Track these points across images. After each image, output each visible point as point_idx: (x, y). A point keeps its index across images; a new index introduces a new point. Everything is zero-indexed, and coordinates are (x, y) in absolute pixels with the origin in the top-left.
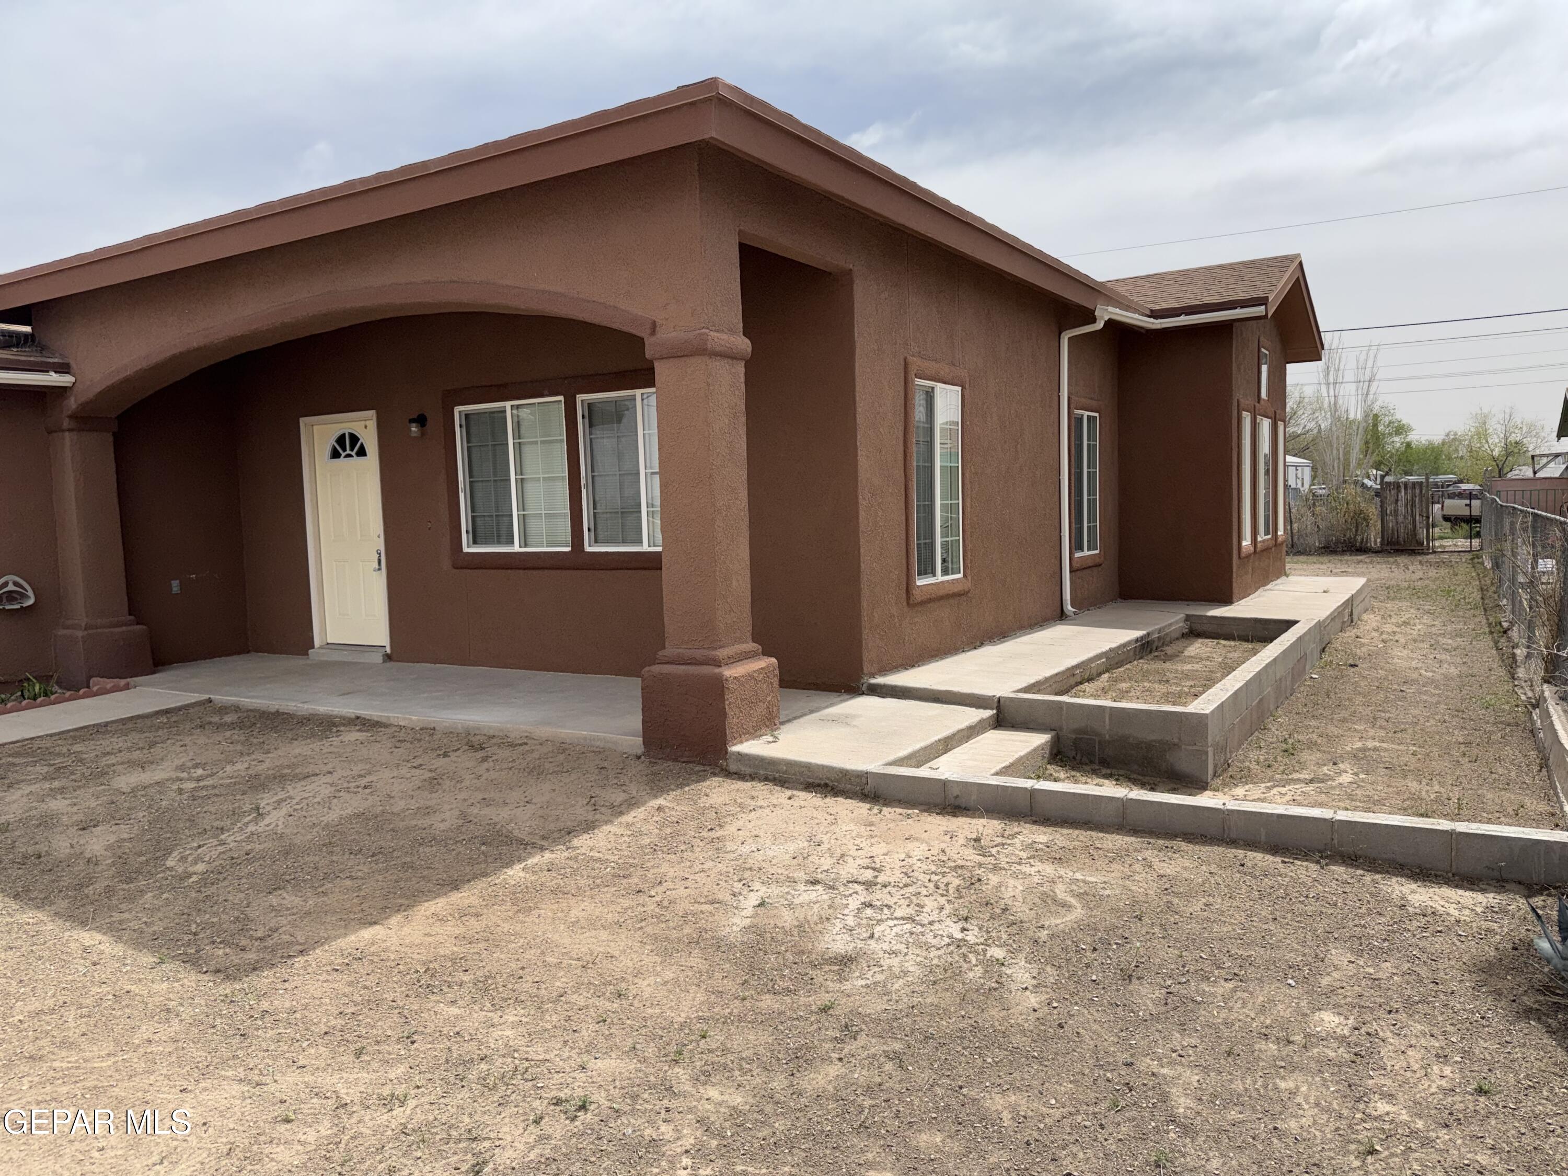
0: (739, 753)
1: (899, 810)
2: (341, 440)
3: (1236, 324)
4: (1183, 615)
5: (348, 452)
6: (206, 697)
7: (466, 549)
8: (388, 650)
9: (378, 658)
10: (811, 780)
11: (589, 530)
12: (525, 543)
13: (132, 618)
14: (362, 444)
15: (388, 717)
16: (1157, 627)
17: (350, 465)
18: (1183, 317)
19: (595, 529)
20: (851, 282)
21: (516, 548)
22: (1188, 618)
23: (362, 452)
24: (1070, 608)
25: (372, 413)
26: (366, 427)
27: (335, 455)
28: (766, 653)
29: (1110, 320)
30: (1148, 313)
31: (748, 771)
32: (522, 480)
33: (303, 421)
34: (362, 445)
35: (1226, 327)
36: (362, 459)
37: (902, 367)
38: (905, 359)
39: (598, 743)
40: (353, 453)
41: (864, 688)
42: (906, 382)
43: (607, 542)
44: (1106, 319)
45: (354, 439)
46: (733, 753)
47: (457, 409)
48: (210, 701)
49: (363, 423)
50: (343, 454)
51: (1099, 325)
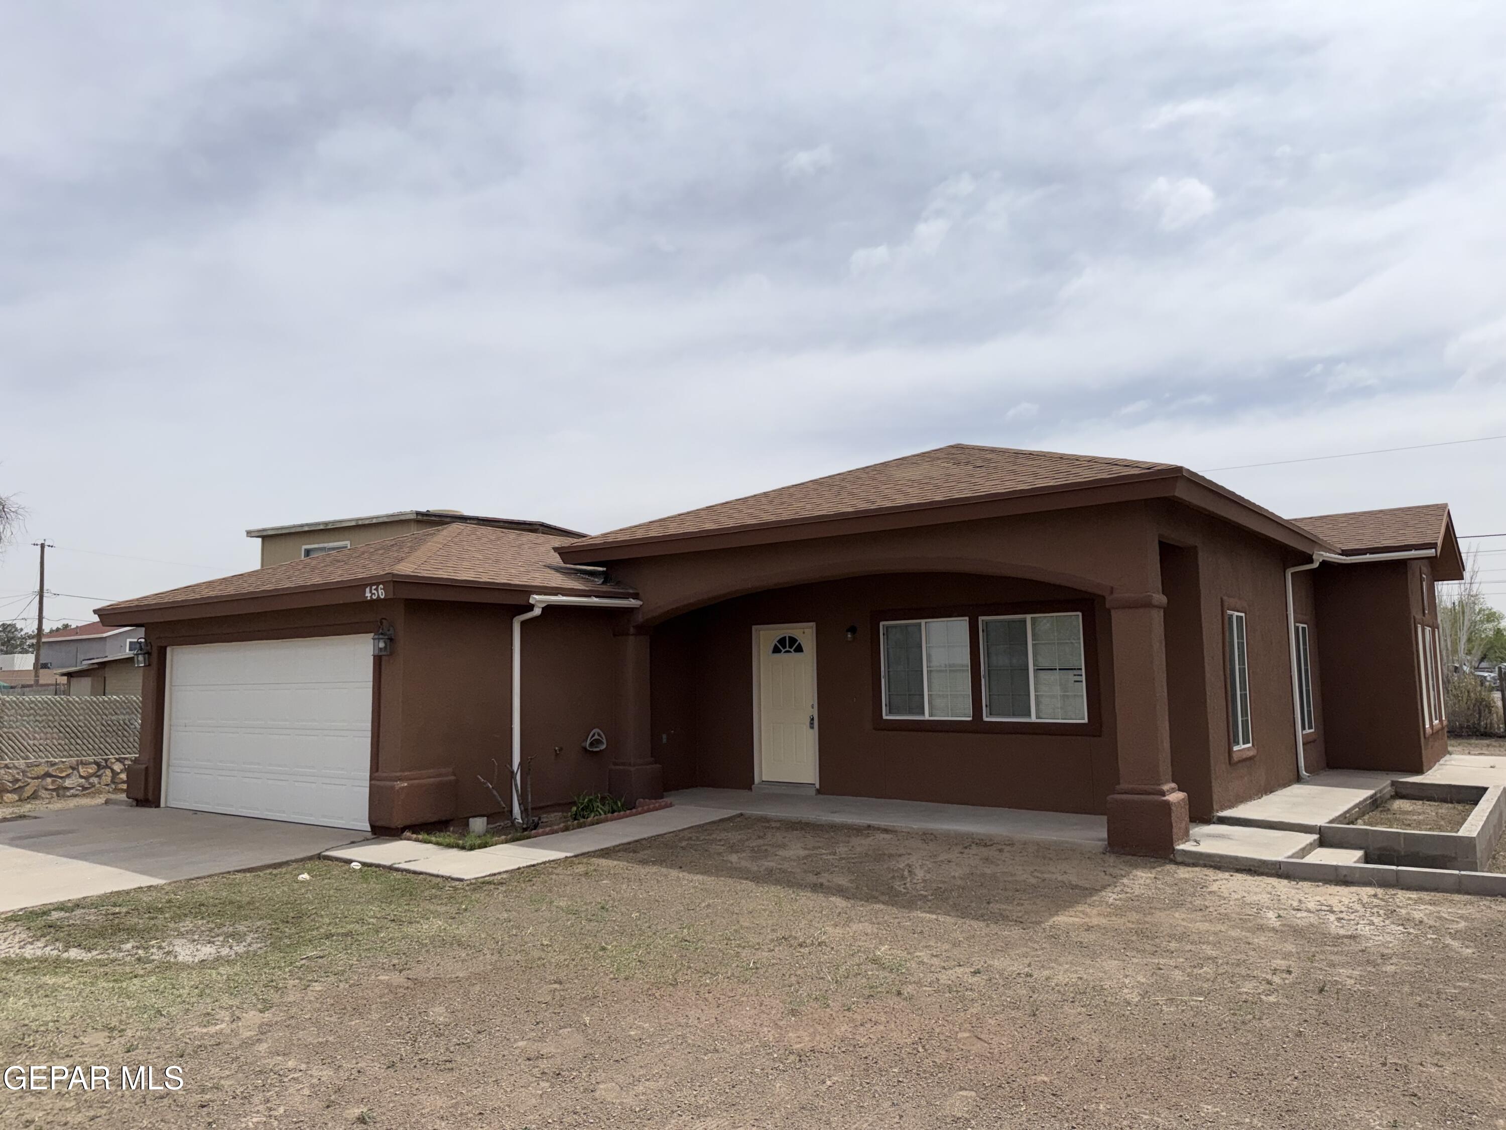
0: (1183, 850)
1: (1309, 883)
2: (782, 641)
3: (1409, 561)
4: (1389, 782)
5: (787, 649)
6: (739, 812)
7: (885, 717)
8: (818, 786)
9: (812, 792)
10: (1238, 867)
11: (986, 706)
12: (931, 715)
13: (653, 759)
14: (799, 643)
15: (894, 826)
16: (1378, 789)
17: (788, 658)
18: (1368, 556)
19: (990, 706)
20: (1196, 553)
21: (927, 717)
22: (1393, 783)
23: (799, 649)
24: (1304, 773)
25: (813, 624)
26: (804, 633)
27: (776, 650)
28: (1180, 790)
29: (1323, 561)
30: (1340, 552)
31: (1191, 861)
32: (931, 671)
33: (754, 628)
34: (799, 645)
35: (1403, 563)
36: (798, 654)
37: (1220, 603)
38: (1222, 599)
39: (1066, 845)
40: (792, 650)
41: (1215, 819)
42: (1223, 613)
43: (999, 715)
44: (1321, 561)
45: (793, 640)
46: (1179, 850)
47: (882, 624)
48: (741, 815)
49: (802, 630)
50: (783, 651)
51: (1316, 565)
